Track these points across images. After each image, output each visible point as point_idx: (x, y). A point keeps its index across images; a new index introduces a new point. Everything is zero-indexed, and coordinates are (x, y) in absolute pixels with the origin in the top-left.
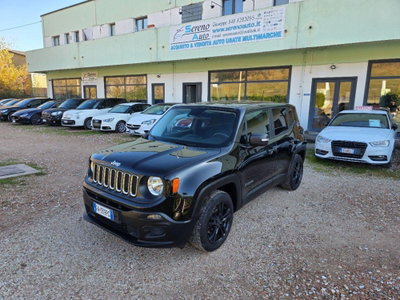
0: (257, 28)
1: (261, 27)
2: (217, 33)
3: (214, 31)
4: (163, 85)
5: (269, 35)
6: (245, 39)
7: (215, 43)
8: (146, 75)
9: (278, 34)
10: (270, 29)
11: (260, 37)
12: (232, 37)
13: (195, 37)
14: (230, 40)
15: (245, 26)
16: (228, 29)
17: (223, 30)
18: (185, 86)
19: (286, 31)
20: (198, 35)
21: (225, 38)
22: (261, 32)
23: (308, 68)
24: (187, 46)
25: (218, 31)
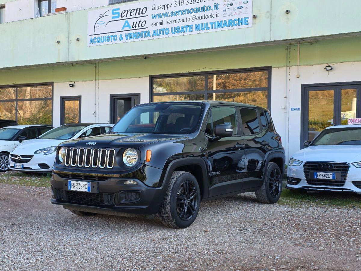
0: (214, 13)
1: (220, 11)
2: (159, 20)
3: (154, 17)
4: (79, 98)
5: (231, 23)
6: (198, 28)
7: (155, 34)
8: (51, 84)
9: (244, 21)
10: (233, 14)
11: (219, 25)
12: (180, 25)
13: (127, 25)
14: (178, 30)
15: (197, 10)
16: (173, 14)
17: (166, 15)
18: (114, 99)
19: (254, 17)
20: (131, 22)
21: (170, 26)
22: (221, 18)
23: (294, 70)
24: (114, 38)
25: (160, 16)
